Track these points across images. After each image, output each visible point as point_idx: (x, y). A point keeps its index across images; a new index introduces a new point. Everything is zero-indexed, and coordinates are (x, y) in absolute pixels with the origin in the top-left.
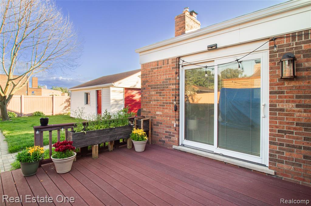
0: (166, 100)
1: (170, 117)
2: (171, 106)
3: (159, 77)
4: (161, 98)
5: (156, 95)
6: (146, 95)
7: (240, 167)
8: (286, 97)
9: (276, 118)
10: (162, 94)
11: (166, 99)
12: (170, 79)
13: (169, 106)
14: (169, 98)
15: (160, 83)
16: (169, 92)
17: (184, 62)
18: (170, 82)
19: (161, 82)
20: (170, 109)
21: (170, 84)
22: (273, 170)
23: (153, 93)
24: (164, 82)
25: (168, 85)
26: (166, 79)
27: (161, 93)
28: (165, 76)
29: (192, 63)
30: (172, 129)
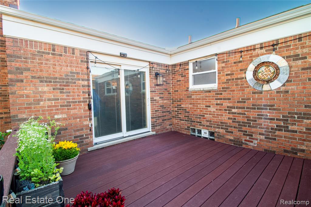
0: (74, 99)
1: (81, 117)
2: (81, 105)
3: (58, 68)
4: (63, 96)
5: (53, 92)
6: (25, 91)
7: (142, 138)
8: (156, 94)
9: (154, 105)
10: (64, 91)
11: (73, 96)
12: (78, 73)
13: (77, 105)
14: (78, 95)
15: (60, 75)
16: (78, 89)
17: (97, 59)
18: (78, 76)
19: (64, 75)
20: (80, 108)
21: (79, 80)
22: (155, 131)
23: (46, 89)
24: (67, 75)
25: (75, 79)
26: (71, 73)
27: (63, 89)
28: (69, 68)
29: (105, 62)
30: (85, 131)
